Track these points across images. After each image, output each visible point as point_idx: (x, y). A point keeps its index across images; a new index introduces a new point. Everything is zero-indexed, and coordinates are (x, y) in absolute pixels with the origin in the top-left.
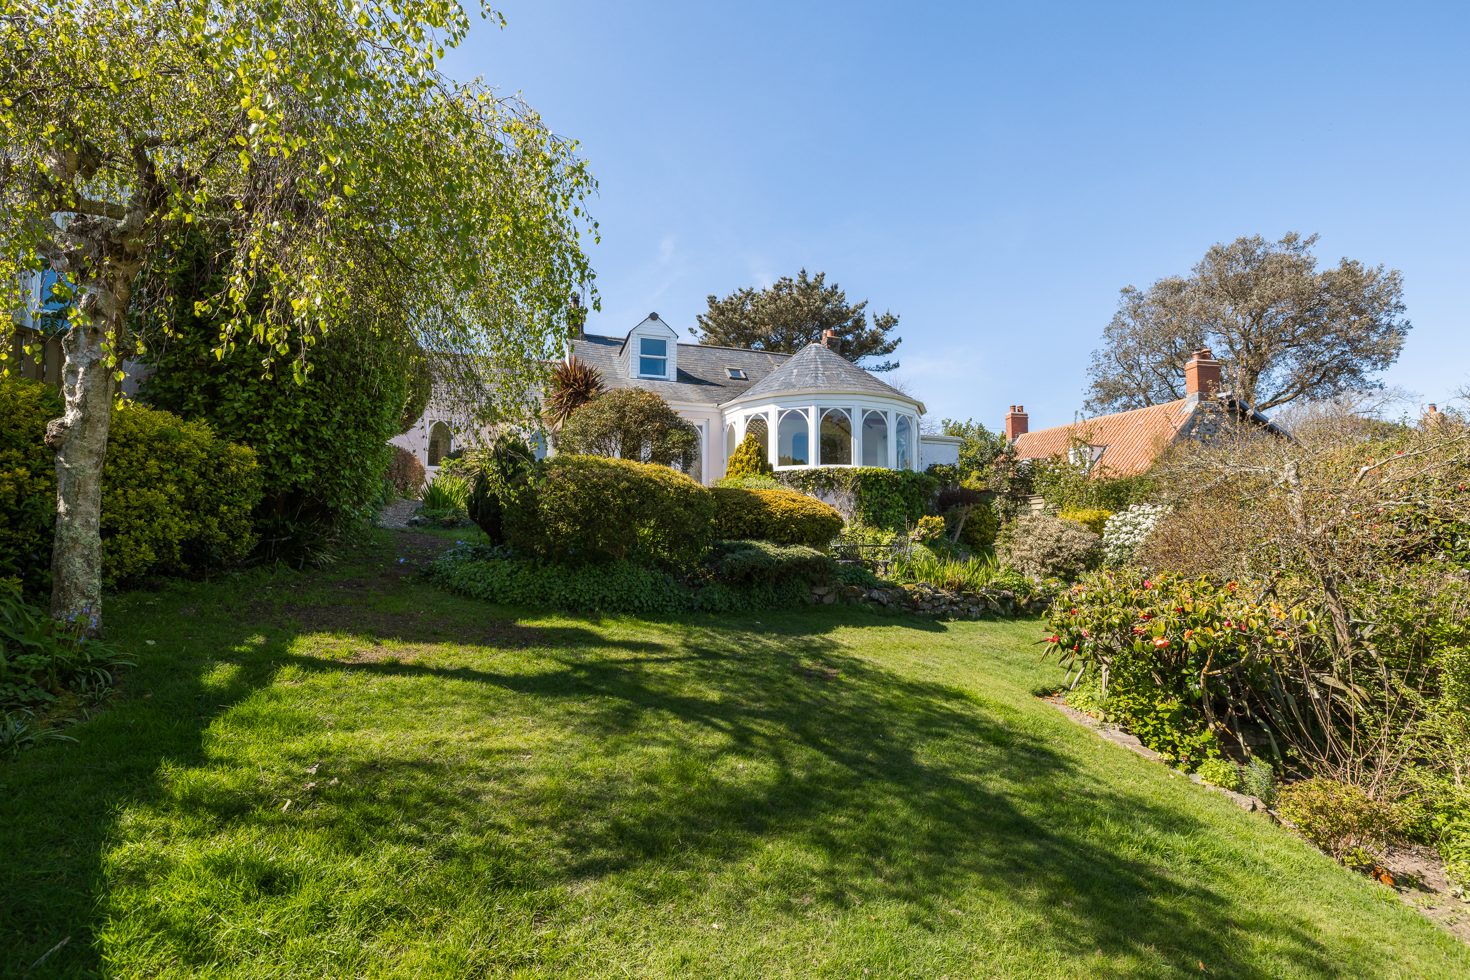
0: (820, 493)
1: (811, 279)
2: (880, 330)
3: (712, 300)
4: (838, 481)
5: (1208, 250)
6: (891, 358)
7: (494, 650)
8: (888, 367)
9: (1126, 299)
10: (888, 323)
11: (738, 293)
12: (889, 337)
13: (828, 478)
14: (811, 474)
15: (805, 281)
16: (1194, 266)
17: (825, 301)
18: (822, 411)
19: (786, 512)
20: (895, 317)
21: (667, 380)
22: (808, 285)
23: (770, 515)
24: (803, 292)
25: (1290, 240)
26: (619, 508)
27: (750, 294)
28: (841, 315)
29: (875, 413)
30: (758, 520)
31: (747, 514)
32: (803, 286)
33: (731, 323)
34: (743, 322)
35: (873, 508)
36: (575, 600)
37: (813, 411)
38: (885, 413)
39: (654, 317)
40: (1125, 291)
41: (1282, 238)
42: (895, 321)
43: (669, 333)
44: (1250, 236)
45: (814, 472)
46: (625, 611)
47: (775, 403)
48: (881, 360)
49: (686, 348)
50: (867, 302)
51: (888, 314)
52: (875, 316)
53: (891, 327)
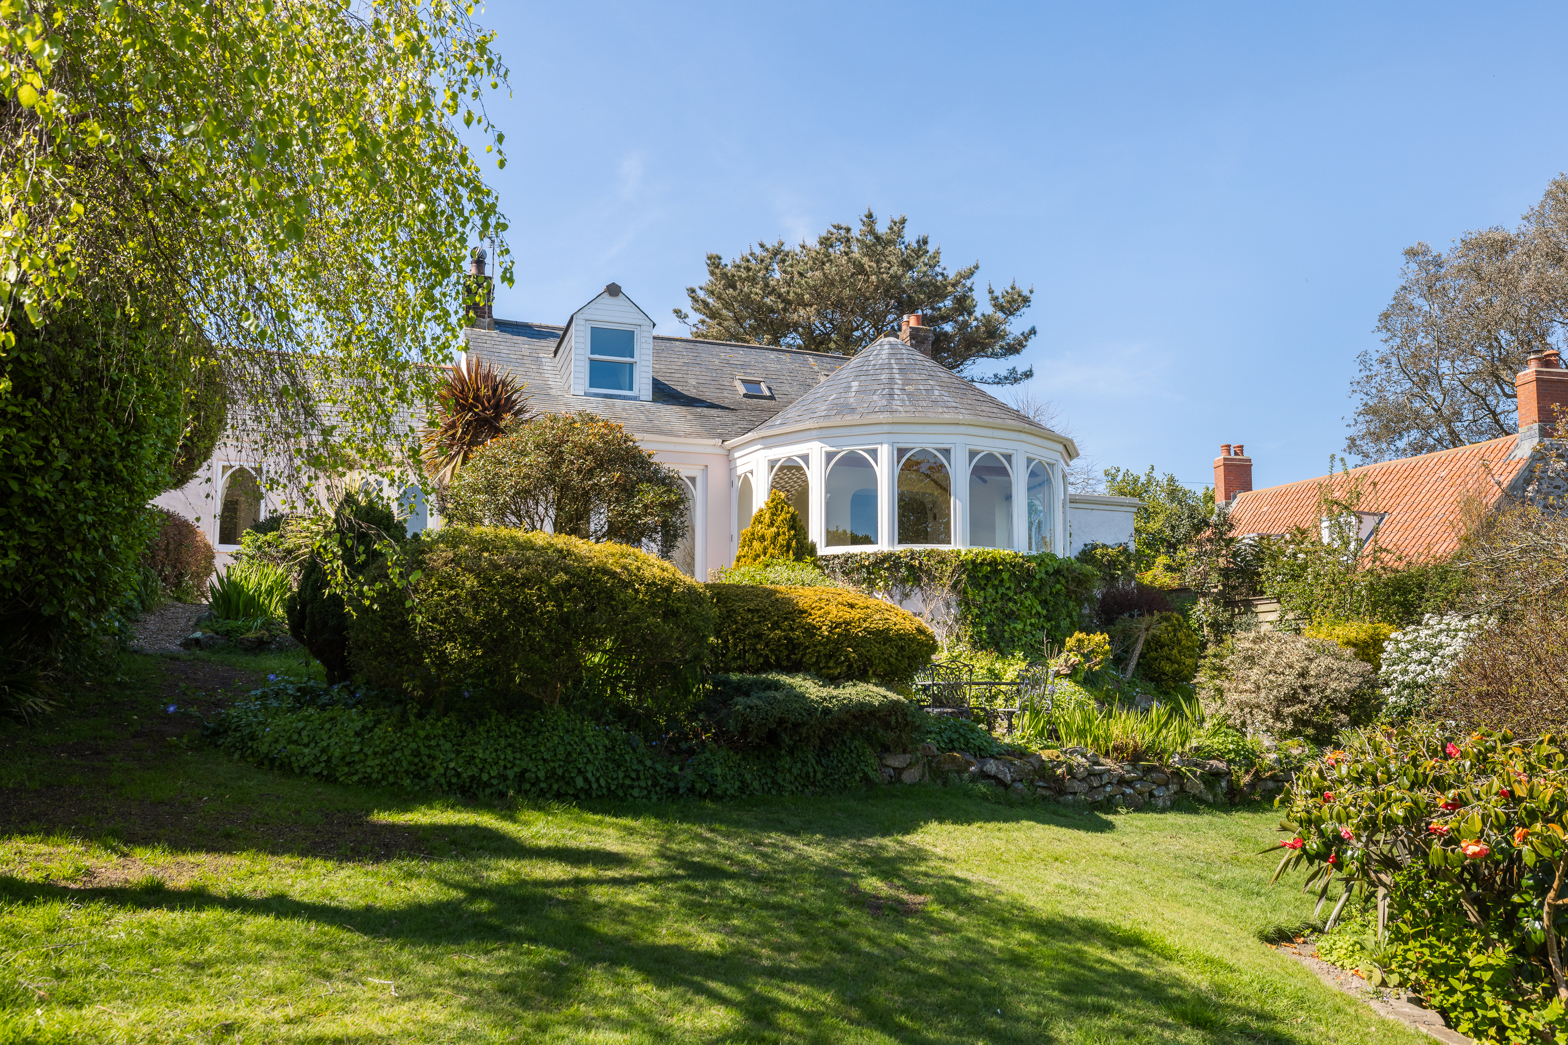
0: (897, 592)
1: (882, 228)
2: (1000, 315)
3: (714, 262)
4: (928, 573)
5: (1546, 186)
6: (1019, 362)
7: (330, 864)
8: (1013, 378)
9: (1414, 266)
10: (1014, 303)
11: (758, 251)
12: (1015, 327)
13: (910, 568)
14: (881, 561)
15: (872, 232)
16: (1526, 211)
17: (907, 265)
18: (901, 452)
19: (838, 625)
20: (1026, 293)
21: (635, 398)
22: (878, 238)
23: (811, 630)
24: (869, 250)
26: (551, 618)
27: (778, 254)
28: (936, 291)
29: (990, 456)
30: (790, 640)
31: (772, 629)
32: (869, 239)
33: (746, 301)
34: (768, 301)
35: (988, 619)
36: (472, 778)
37: (885, 452)
38: (1008, 457)
39: (613, 290)
40: (1412, 253)
42: (1026, 300)
43: (637, 318)
45: (886, 558)
46: (560, 797)
47: (820, 439)
48: (1002, 366)
49: (668, 344)
50: (977, 267)
51: (1013, 288)
52: (991, 292)
53: (1017, 309)
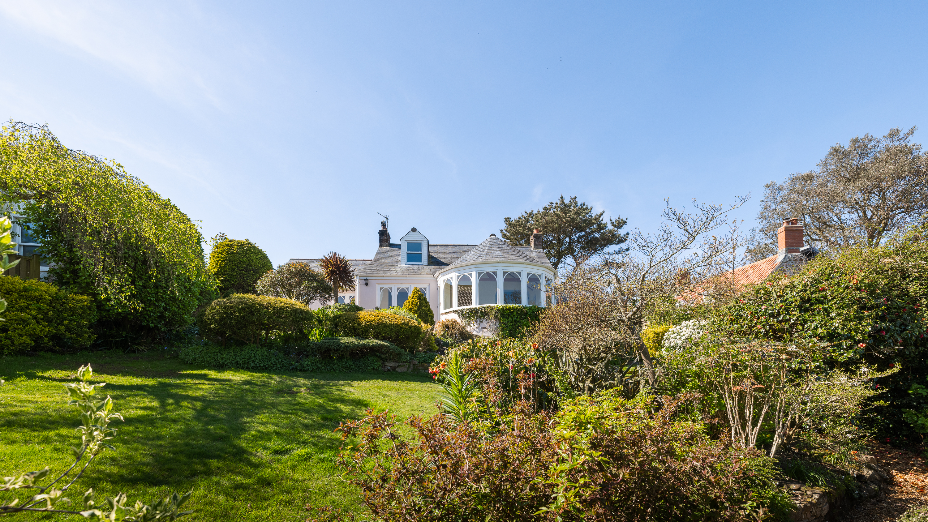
0: (478, 321)
1: (567, 201)
2: (616, 229)
3: (507, 220)
4: (487, 314)
5: (828, 150)
6: (623, 246)
8: (621, 251)
9: (768, 191)
10: (620, 224)
11: (525, 215)
12: (622, 232)
13: (481, 312)
15: (563, 203)
16: (819, 162)
17: (577, 213)
20: (625, 219)
21: (422, 265)
22: (565, 205)
24: (563, 211)
25: (894, 134)
27: (531, 215)
28: (589, 222)
32: (562, 206)
33: (518, 233)
34: (526, 232)
35: (509, 329)
37: (474, 274)
39: (414, 230)
40: (768, 186)
41: (887, 133)
42: (625, 222)
43: (423, 238)
44: (861, 137)
46: (242, 368)
48: (616, 248)
49: (446, 247)
50: (604, 212)
51: (619, 218)
52: (611, 220)
53: (622, 226)
